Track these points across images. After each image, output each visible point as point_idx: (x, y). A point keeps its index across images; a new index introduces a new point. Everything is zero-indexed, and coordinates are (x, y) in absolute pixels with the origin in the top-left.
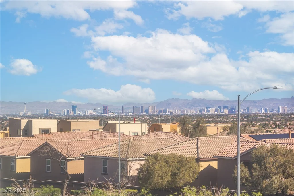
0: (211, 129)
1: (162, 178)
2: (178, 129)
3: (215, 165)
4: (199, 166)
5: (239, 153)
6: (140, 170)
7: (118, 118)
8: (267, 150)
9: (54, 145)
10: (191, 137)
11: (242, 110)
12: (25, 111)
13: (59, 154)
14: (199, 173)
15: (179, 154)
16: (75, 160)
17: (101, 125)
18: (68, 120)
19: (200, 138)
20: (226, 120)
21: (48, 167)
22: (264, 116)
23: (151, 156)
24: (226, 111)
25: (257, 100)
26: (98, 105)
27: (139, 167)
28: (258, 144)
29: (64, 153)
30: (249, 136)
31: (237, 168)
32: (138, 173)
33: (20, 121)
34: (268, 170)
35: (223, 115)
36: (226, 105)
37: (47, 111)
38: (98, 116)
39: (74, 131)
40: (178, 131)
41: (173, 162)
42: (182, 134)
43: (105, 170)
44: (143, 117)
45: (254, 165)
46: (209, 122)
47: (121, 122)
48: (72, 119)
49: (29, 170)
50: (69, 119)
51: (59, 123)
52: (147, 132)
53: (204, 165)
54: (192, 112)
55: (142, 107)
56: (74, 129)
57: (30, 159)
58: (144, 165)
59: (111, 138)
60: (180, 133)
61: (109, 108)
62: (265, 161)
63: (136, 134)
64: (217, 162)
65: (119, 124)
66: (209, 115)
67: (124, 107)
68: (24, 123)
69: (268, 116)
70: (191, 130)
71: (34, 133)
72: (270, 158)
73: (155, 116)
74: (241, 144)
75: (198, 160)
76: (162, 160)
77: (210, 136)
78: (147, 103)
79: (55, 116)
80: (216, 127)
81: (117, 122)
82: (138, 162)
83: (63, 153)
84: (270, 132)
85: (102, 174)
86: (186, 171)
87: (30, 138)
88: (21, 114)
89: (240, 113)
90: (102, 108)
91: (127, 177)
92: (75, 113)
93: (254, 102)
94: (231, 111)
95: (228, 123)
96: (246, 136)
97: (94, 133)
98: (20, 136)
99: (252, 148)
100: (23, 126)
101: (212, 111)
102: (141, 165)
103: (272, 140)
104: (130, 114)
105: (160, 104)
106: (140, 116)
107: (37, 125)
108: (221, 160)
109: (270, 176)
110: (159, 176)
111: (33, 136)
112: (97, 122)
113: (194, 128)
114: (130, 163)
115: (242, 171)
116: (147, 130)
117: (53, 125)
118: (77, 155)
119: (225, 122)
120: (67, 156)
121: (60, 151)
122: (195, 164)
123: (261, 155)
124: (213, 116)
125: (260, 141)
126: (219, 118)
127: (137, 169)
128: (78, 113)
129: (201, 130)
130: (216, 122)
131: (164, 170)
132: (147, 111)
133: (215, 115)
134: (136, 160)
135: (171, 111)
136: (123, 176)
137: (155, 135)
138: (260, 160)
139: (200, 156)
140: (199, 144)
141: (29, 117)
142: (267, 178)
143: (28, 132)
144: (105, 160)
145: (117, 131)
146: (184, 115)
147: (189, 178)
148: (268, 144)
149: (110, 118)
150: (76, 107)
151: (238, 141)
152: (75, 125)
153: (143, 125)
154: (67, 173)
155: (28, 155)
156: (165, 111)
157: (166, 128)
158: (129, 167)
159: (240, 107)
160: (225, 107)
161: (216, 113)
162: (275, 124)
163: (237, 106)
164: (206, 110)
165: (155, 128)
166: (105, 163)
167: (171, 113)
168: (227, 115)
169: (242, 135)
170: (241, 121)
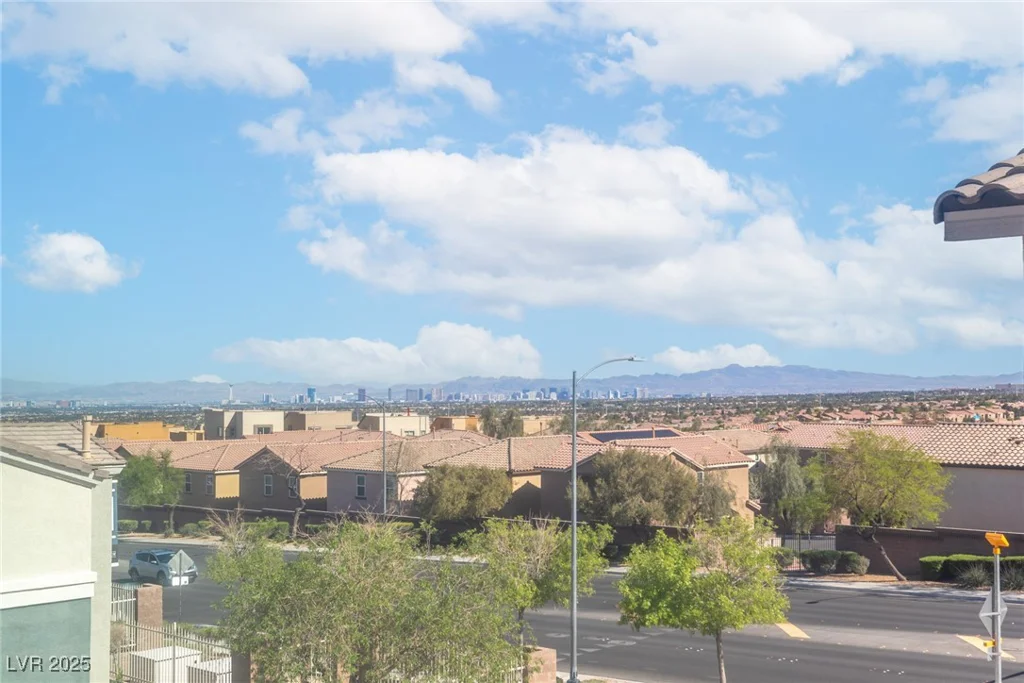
0: (531, 424)
1: (453, 504)
2: (479, 426)
3: (536, 481)
4: (511, 482)
5: (576, 462)
6: (418, 492)
7: (383, 408)
8: (618, 457)
9: (277, 452)
10: (499, 438)
11: (579, 395)
12: (231, 397)
13: (286, 467)
14: (513, 494)
15: (480, 465)
16: (313, 475)
17: (354, 419)
18: (301, 412)
19: (513, 439)
20: (554, 410)
21: (268, 488)
22: (613, 403)
23: (436, 468)
24: (554, 397)
25: (602, 378)
26: (350, 387)
27: (415, 486)
28: (604, 448)
29: (295, 465)
30: (591, 435)
31: (572, 486)
32: (414, 496)
33: (222, 413)
34: (619, 488)
35: (549, 402)
36: (553, 386)
37: (268, 397)
38: (351, 404)
39: (310, 429)
40: (478, 428)
41: (471, 478)
42: (485, 433)
43: (361, 491)
44: (422, 405)
45: (599, 481)
46: (528, 413)
47: (387, 414)
48: (307, 410)
49: (236, 493)
50: (302, 410)
51: (286, 417)
52: (428, 430)
53: (519, 483)
54: (500, 397)
55: (421, 391)
56: (311, 425)
57: (238, 475)
58: (424, 483)
59: (371, 440)
60: (482, 432)
61: (367, 393)
62: (615, 474)
63: (411, 434)
64: (539, 476)
65: (384, 417)
66: (527, 402)
67: (392, 391)
68: (228, 417)
69: (619, 403)
70: (499, 427)
71: (244, 433)
72: (623, 469)
73: (442, 404)
74: (578, 448)
75: (510, 474)
76: (454, 474)
77: (528, 435)
78: (429, 385)
79: (281, 406)
80: (538, 422)
81: (382, 415)
82: (414, 478)
83: (292, 465)
84: (622, 428)
85: (357, 498)
86: (491, 491)
87: (237, 442)
88: (224, 402)
89: (576, 399)
90: (357, 392)
91: (397, 503)
92: (312, 400)
93: (598, 381)
94: (562, 396)
95: (557, 414)
96: (585, 436)
97: (344, 432)
98: (222, 438)
99: (595, 455)
100: (226, 423)
101: (532, 396)
102: (419, 482)
103: (627, 442)
104: (402, 401)
105: (449, 385)
106: (418, 405)
107: (251, 420)
108: (545, 473)
109: (622, 497)
110: (448, 501)
111: (244, 438)
112: (348, 415)
113: (504, 423)
114: (401, 480)
115: (579, 490)
116: (428, 426)
117: (276, 420)
118: (315, 467)
119: (552, 413)
120: (299, 470)
121: (288, 462)
122: (504, 478)
123: (609, 465)
124: (533, 404)
125: (608, 444)
126: (542, 406)
127: (413, 490)
128: (317, 400)
129: (514, 427)
130: (538, 414)
131: (457, 490)
132: (429, 397)
133: (536, 402)
134: (411, 476)
135: (467, 396)
136: (391, 501)
137: (442, 435)
138: (607, 473)
139: (513, 467)
140: (512, 447)
141: (236, 407)
142: (618, 501)
143: (235, 431)
144: (361, 476)
145: (381, 429)
146: (487, 402)
147: (495, 501)
148: (620, 447)
149: (369, 408)
150: (314, 390)
151: (573, 444)
152: (312, 419)
153: (423, 418)
154: (299, 497)
155: (235, 468)
156: (457, 397)
157: (460, 423)
158: (399, 486)
159: (576, 389)
160: (552, 390)
161: (538, 399)
162: (629, 415)
163: (571, 388)
164: (522, 394)
165: (441, 424)
166: (361, 480)
167: (467, 400)
168: (555, 402)
169: (579, 433)
170: (578, 411)
